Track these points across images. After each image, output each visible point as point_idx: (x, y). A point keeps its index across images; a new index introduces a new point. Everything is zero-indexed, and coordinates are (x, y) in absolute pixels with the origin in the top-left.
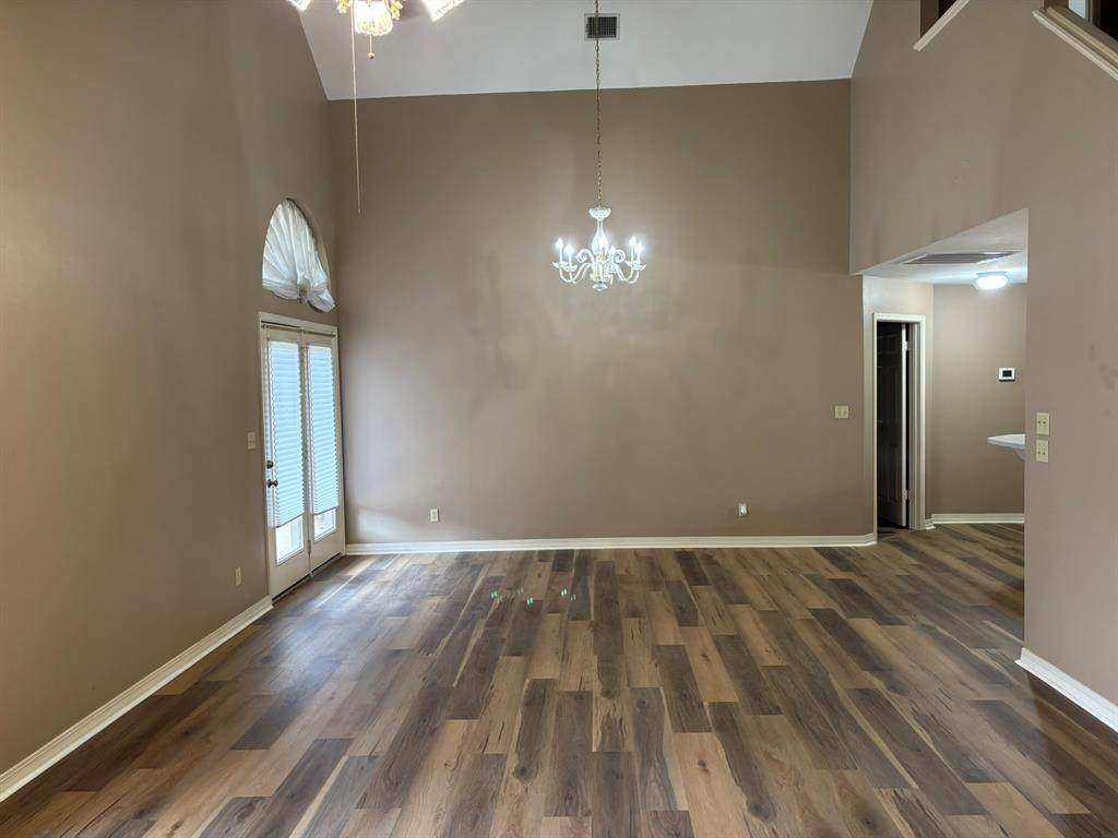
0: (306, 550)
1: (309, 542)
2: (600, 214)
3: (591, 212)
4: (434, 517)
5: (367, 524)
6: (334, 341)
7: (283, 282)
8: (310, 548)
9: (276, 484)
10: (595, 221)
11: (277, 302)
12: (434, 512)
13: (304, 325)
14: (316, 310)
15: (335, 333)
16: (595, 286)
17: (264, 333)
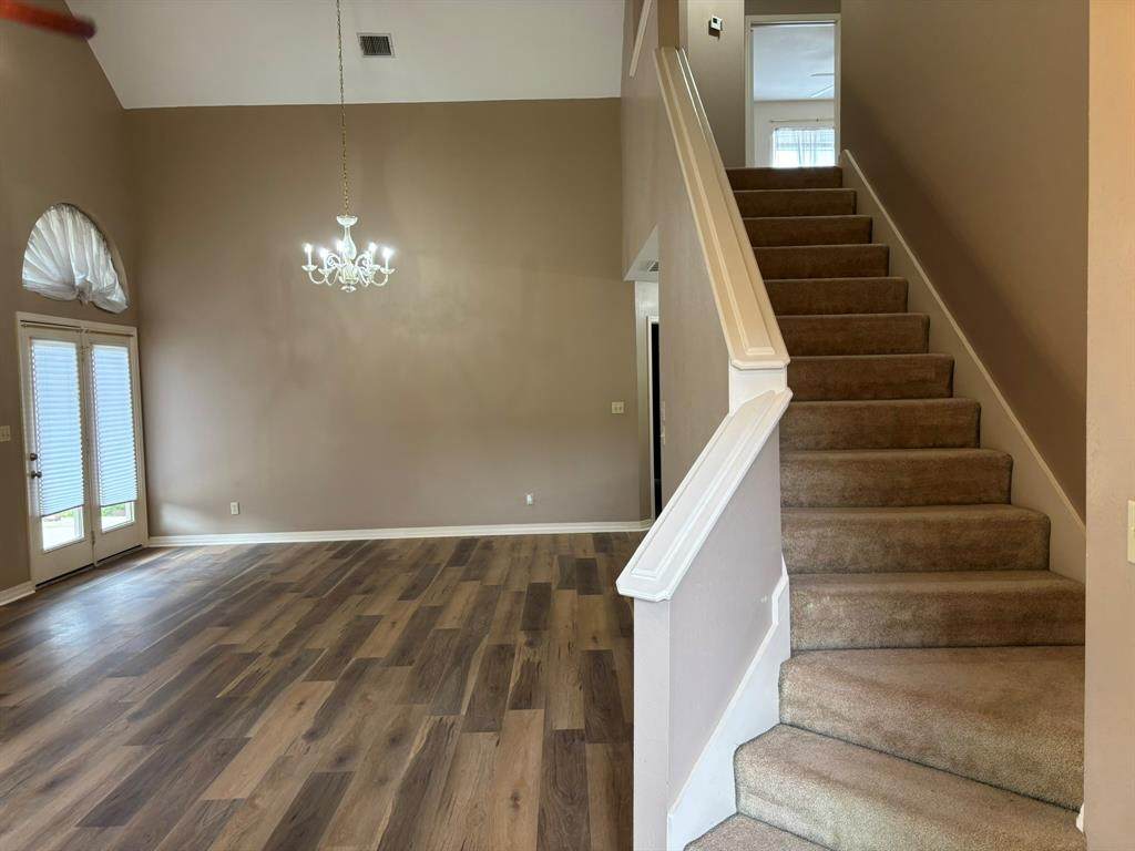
0: (90, 540)
1: (92, 532)
2: (347, 222)
3: (339, 220)
4: (234, 511)
5: (170, 517)
6: (133, 341)
7: (49, 283)
8: (93, 538)
9: (39, 475)
10: (342, 227)
11: (42, 303)
12: (234, 505)
13: (84, 324)
14: (105, 311)
15: (135, 332)
16: (344, 288)
17: (22, 332)
